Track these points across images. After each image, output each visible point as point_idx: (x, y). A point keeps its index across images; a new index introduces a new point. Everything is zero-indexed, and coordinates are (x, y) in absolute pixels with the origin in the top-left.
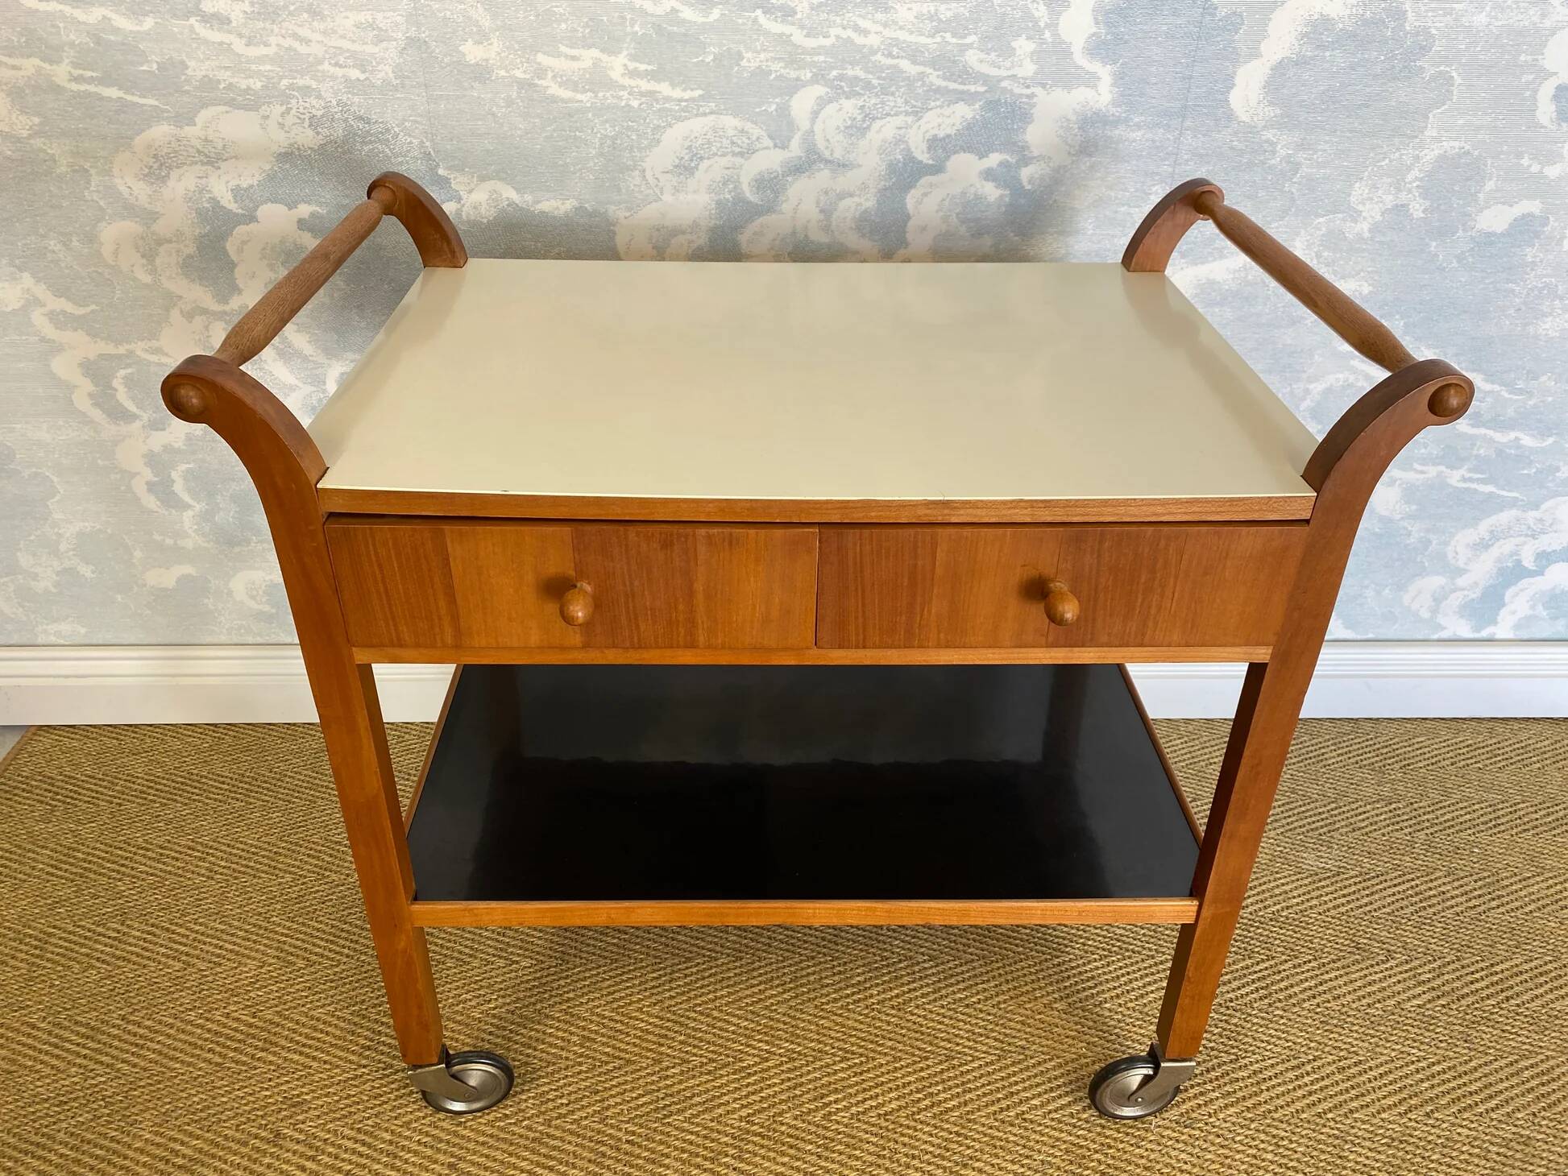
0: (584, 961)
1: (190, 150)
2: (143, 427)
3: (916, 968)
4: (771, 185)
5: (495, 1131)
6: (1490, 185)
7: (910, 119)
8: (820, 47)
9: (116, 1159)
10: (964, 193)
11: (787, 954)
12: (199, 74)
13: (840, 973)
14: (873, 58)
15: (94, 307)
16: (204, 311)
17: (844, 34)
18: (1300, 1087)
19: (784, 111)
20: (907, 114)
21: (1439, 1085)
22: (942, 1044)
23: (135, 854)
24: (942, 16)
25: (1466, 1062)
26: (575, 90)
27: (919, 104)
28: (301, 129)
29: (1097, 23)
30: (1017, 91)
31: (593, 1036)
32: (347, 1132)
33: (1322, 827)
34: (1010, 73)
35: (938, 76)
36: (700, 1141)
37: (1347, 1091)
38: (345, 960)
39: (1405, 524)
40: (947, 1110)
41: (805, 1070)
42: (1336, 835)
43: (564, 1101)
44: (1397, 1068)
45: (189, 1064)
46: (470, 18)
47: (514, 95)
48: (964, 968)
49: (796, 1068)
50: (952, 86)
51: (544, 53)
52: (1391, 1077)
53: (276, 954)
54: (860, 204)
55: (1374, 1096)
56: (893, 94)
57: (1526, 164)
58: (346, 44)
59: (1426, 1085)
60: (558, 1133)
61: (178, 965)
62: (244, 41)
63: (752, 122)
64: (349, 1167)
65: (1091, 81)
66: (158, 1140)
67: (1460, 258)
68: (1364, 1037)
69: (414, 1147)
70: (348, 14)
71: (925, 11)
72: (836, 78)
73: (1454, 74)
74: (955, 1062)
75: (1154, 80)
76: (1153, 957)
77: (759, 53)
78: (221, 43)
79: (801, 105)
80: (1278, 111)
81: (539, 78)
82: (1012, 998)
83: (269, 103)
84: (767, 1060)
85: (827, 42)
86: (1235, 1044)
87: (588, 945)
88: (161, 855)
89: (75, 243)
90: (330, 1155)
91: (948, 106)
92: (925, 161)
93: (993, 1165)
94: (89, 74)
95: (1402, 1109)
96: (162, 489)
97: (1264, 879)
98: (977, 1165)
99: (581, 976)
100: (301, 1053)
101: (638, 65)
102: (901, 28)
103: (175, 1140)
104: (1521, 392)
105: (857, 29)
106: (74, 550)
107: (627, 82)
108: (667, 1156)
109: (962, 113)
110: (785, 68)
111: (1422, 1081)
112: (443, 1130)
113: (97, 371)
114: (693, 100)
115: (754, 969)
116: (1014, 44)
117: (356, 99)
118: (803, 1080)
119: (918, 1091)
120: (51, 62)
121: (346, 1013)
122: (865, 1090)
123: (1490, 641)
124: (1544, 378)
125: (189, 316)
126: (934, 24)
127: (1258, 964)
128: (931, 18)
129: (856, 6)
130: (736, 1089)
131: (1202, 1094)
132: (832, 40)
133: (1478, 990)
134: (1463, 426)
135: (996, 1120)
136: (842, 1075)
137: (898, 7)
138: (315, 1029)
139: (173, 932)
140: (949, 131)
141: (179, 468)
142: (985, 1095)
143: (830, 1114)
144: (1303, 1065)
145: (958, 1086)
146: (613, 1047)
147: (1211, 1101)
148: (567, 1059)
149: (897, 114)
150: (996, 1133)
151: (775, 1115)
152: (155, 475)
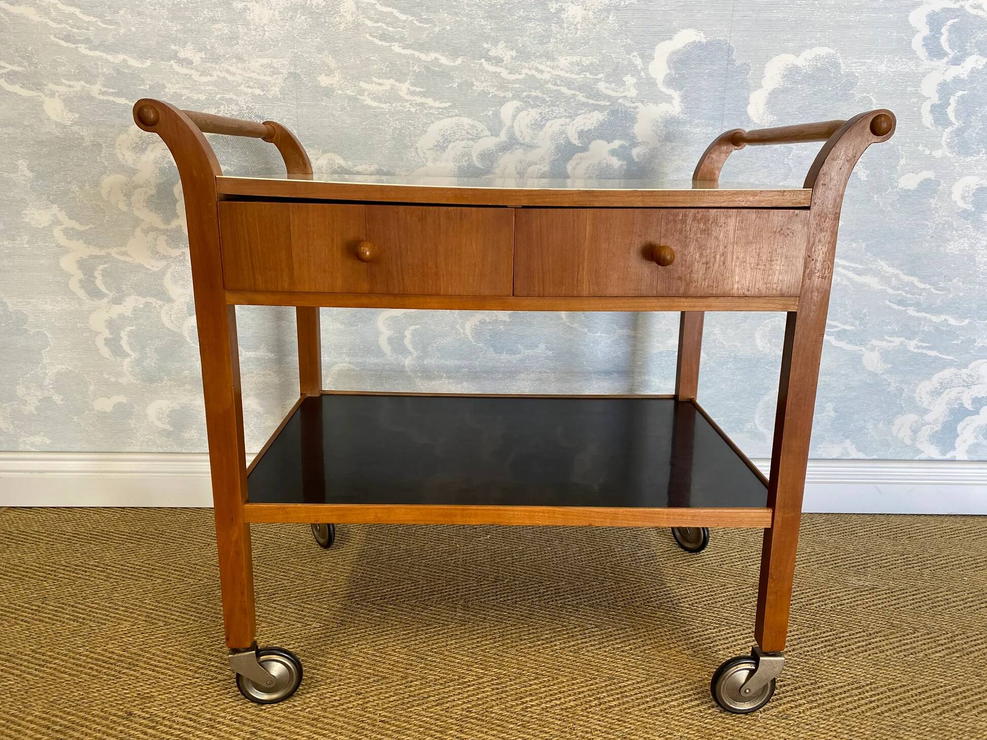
0: (357, 625)
2: (109, 302)
3: (587, 632)
4: (489, 157)
5: (286, 714)
6: (903, 162)
7: (568, 120)
8: (517, 79)
9: (12, 726)
10: (600, 163)
11: (496, 623)
12: (172, 91)
13: (534, 633)
15: (91, 226)
16: (156, 229)
17: (530, 73)
18: (863, 699)
19: (497, 114)
20: (566, 117)
21: (962, 699)
22: (606, 671)
23: (58, 568)
24: (584, 64)
25: (979, 687)
26: (380, 101)
27: (572, 112)
29: (670, 68)
30: (628, 104)
31: (360, 664)
32: (180, 713)
33: (859, 565)
34: (623, 95)
35: (583, 96)
36: (433, 721)
37: (897, 701)
38: (191, 622)
39: (886, 377)
40: (611, 707)
41: (509, 683)
42: (869, 569)
43: (337, 698)
44: (930, 690)
45: (74, 675)
46: (324, 62)
47: (346, 105)
48: (620, 632)
49: (502, 683)
50: (591, 101)
51: (364, 81)
52: (927, 694)
53: (145, 619)
54: (540, 169)
55: (916, 704)
56: (558, 106)
57: (921, 149)
58: (255, 76)
59: (953, 698)
60: (331, 716)
61: (76, 624)
62: (199, 73)
63: (479, 121)
65: (668, 99)
66: (44, 715)
67: (892, 205)
68: (904, 673)
69: (227, 722)
70: (258, 60)
71: (575, 61)
72: (526, 97)
73: (871, 98)
74: (615, 681)
75: (705, 100)
77: (483, 82)
78: (186, 75)
79: (506, 111)
80: (775, 118)
81: (360, 95)
82: (654, 648)
83: (209, 107)
84: (482, 678)
85: (521, 77)
86: (813, 674)
87: (360, 617)
88: (76, 569)
89: (87, 187)
90: (165, 726)
91: (589, 113)
92: (577, 145)
94: (110, 90)
95: (938, 712)
96: (113, 344)
97: (823, 590)
99: (354, 632)
100: (153, 671)
101: (415, 88)
102: (562, 70)
103: (56, 716)
104: (942, 289)
105: (537, 69)
106: (52, 384)
107: (409, 97)
108: (408, 729)
109: (597, 117)
110: (497, 91)
111: (950, 697)
113: (86, 266)
114: (445, 108)
115: (474, 631)
116: (624, 79)
117: (257, 106)
118: (507, 689)
119: (590, 696)
120: (91, 83)
121: (188, 650)
122: (551, 695)
123: (953, 461)
124: (955, 280)
125: (146, 232)
126: (580, 67)
127: (824, 633)
128: (578, 64)
129: (536, 57)
130: (459, 693)
131: (793, 701)
132: (523, 76)
133: (980, 650)
134: (911, 311)
135: (646, 713)
136: (535, 687)
137: (559, 58)
138: (165, 658)
139: (76, 607)
140: (590, 127)
141: (126, 329)
142: (637, 699)
143: (527, 707)
144: (863, 686)
145: (618, 694)
146: (374, 670)
147: (800, 705)
148: (340, 675)
149: (560, 117)
150: (646, 720)
151: (487, 708)
152: (111, 334)
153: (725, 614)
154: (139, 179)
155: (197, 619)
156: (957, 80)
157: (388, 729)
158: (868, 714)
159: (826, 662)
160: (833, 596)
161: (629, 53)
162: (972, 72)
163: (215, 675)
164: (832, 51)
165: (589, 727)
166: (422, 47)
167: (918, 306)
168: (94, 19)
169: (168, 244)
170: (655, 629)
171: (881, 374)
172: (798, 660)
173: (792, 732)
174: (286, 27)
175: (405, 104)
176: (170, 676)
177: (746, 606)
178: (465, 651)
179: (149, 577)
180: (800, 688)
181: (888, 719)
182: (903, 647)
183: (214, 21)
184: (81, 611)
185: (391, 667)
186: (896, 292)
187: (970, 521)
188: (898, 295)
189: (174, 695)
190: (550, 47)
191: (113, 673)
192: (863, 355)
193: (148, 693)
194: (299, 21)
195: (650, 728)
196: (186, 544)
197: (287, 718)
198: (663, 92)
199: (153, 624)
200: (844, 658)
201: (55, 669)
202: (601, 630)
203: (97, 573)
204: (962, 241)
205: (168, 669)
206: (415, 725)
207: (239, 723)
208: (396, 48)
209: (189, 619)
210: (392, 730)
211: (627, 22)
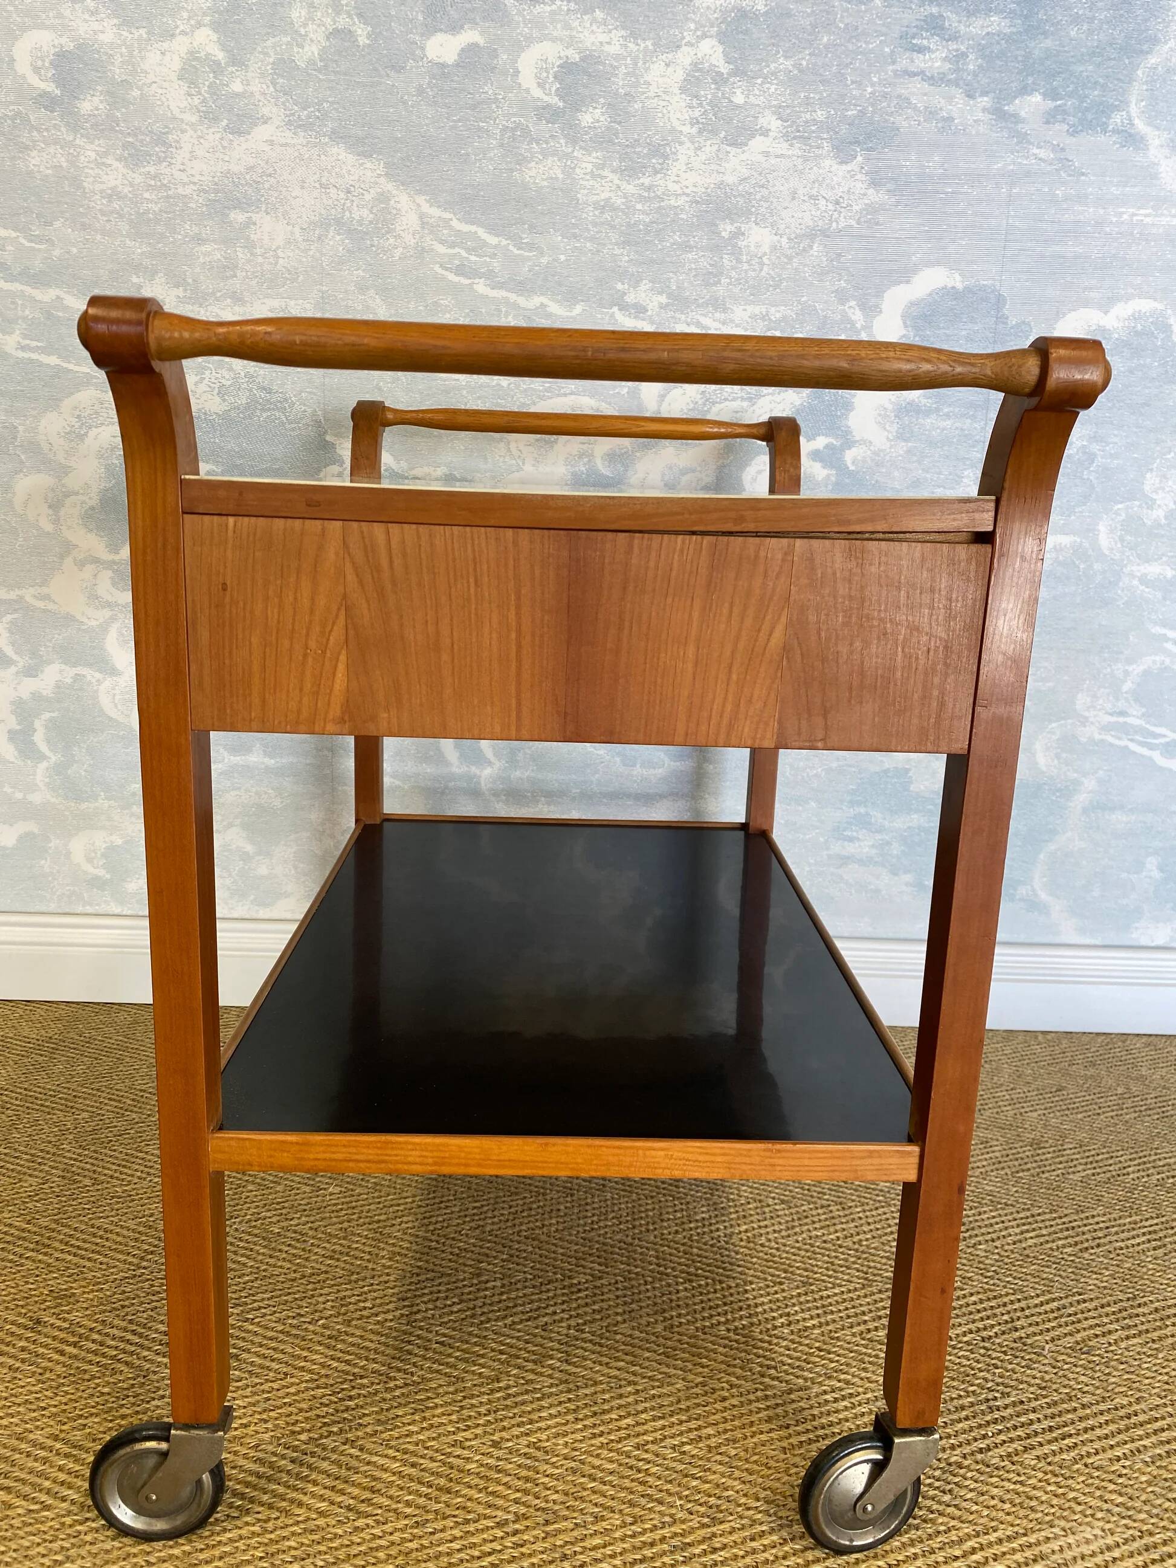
1: (110, 411)
2: (17, 673)
3: (767, 1210)
7: (745, 404)
11: (622, 1193)
13: (682, 1210)
16: (96, 561)
19: (633, 393)
20: (742, 399)
22: (798, 1272)
24: (772, 317)
28: (210, 397)
29: (906, 327)
32: (117, 1322)
36: (521, 1345)
38: (136, 1180)
40: (806, 1329)
41: (643, 1288)
43: (368, 1304)
46: (368, 307)
48: (820, 1212)
53: (61, 1174)
60: (358, 1333)
63: (605, 402)
64: (115, 1353)
71: (757, 312)
74: (813, 1288)
76: (1028, 1209)
82: (874, 1237)
84: (600, 1279)
86: (1130, 1285)
90: (94, 1341)
91: (778, 393)
93: (862, 1379)
94: (34, 344)
98: (842, 1377)
100: (75, 1255)
108: (483, 1356)
109: (791, 400)
119: (773, 1311)
120: (4, 331)
121: (131, 1224)
122: (711, 1308)
125: (81, 564)
126: (766, 323)
127: (1147, 1220)
129: (698, 306)
130: (563, 1302)
131: (1097, 1325)
135: (863, 1339)
136: (686, 1294)
137: (735, 308)
138: (94, 1235)
141: (43, 717)
142: (849, 1317)
143: (672, 1326)
145: (817, 1308)
147: (1110, 1332)
148: (373, 1269)
149: (733, 400)
150: (864, 1350)
151: (609, 1325)
152: (19, 724)
153: (987, 1188)
154: (72, 482)
155: (144, 1176)
159: (1151, 1266)
160: (1161, 1163)
161: (843, 301)
164: (1160, 306)
166: (523, 287)
168: (14, 234)
169: (113, 585)
170: (877, 1209)
172: (1106, 1261)
173: (1098, 1374)
174: (311, 253)
176: (101, 1263)
177: (1021, 1174)
179: (68, 1109)
180: (1109, 1305)
183: (199, 240)
189: (108, 1293)
190: (720, 291)
191: (11, 1257)
193: (66, 1290)
194: (331, 243)
195: (870, 1363)
196: (128, 1059)
197: (288, 1334)
199: (75, 1182)
202: (790, 1208)
205: (98, 1253)
206: (493, 1350)
208: (481, 287)
209: (132, 1176)
210: (456, 1358)
211: (839, 255)
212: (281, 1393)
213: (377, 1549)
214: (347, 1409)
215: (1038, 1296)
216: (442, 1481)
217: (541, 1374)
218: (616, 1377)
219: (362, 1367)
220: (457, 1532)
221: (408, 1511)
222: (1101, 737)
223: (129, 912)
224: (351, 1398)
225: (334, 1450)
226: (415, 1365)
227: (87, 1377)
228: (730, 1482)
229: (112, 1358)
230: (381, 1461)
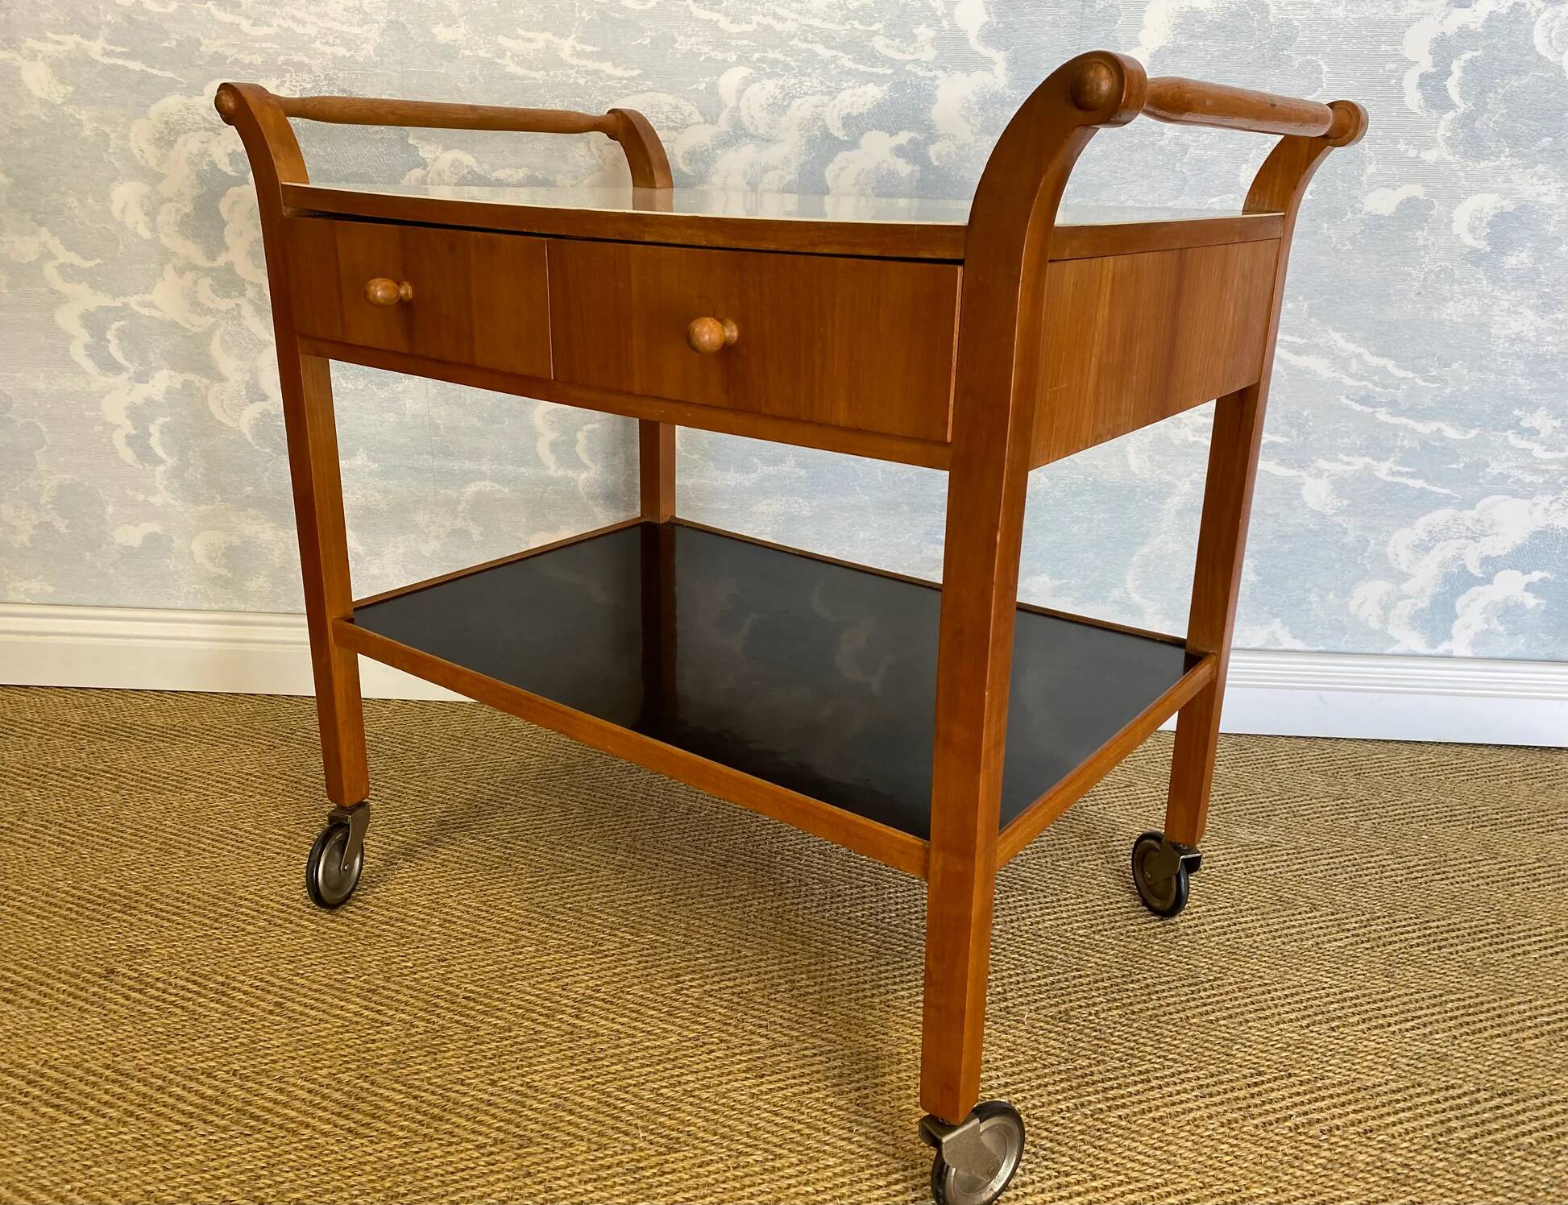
1: (196, 117)
2: (129, 379)
5: (332, 982)
6: (1371, 169)
7: (825, 98)
8: (743, 32)
10: (878, 168)
12: (211, 50)
13: (723, 887)
14: (791, 43)
15: (98, 261)
16: (194, 267)
17: (765, 22)
18: (1194, 999)
19: (712, 89)
20: (823, 93)
21: (1349, 1007)
22: (816, 944)
23: (50, 773)
24: (851, 7)
25: (1384, 992)
26: (530, 68)
27: (833, 85)
29: (989, 13)
30: (921, 74)
31: (454, 919)
32: (182, 973)
34: (912, 57)
35: (849, 60)
36: (539, 1001)
37: (1245, 1005)
39: (1339, 520)
40: (807, 994)
41: (665, 955)
43: (410, 964)
44: (1304, 992)
45: (44, 918)
47: (477, 73)
49: (655, 954)
50: (862, 68)
51: (504, 35)
52: (1297, 998)
53: (160, 846)
54: (782, 177)
55: (1275, 1011)
56: (809, 75)
57: (1402, 149)
58: (337, 26)
59: (1335, 1006)
60: (394, 987)
61: (60, 849)
62: (250, 22)
63: (685, 99)
64: (174, 999)
65: (987, 64)
67: (1353, 240)
68: (1273, 966)
69: (246, 988)
72: (759, 60)
73: (1321, 63)
75: (1044, 65)
76: (1056, 894)
77: (690, 36)
78: (231, 24)
79: (730, 82)
81: (499, 57)
83: (267, 77)
84: (628, 946)
85: (750, 28)
86: (1131, 963)
88: (75, 775)
89: (90, 201)
90: (158, 989)
91: (860, 86)
92: (841, 138)
94: (119, 49)
95: (1304, 1023)
96: (139, 443)
98: (826, 1036)
99: (457, 876)
100: (156, 916)
101: (584, 46)
102: (815, 16)
103: (9, 970)
104: (1434, 379)
105: (775, 16)
106: (52, 503)
107: (574, 61)
108: (501, 1010)
109: (873, 93)
110: (713, 51)
111: (1331, 1003)
112: (278, 978)
113: (94, 323)
114: (632, 79)
116: (915, 31)
117: (341, 74)
118: (661, 962)
119: (780, 977)
120: (89, 37)
121: (212, 891)
122: (723, 974)
123: (1448, 657)
124: (1455, 366)
125: (180, 271)
126: (844, 12)
128: (840, 7)
130: (589, 965)
131: (1085, 998)
132: (754, 26)
133: (1407, 939)
134: (1383, 415)
135: (856, 1004)
136: (703, 961)
138: (178, 900)
139: (65, 827)
140: (861, 110)
141: (157, 422)
142: (850, 985)
143: (682, 989)
144: (1202, 982)
145: (823, 976)
146: (473, 929)
148: (422, 934)
149: (814, 94)
150: (854, 1014)
151: (624, 986)
152: (135, 429)
153: (1023, 874)
154: (166, 188)
156: (1464, 33)
157: (472, 1009)
158: (1194, 1020)
162: (1490, 19)
163: (243, 926)
165: (766, 1020)
167: (1393, 406)
169: (213, 291)
171: (1332, 516)
173: (1069, 1039)
175: (570, 72)
176: (178, 924)
177: (1060, 863)
178: (613, 908)
179: (178, 789)
180: (1102, 980)
181: (1223, 1028)
182: (1285, 932)
184: (71, 832)
185: (499, 926)
186: (1358, 384)
187: (1468, 752)
188: (1361, 388)
189: (179, 949)
191: (99, 916)
192: (1303, 484)
193: (142, 946)
196: (241, 746)
197: (332, 987)
198: (976, 53)
199: (171, 853)
200: (1186, 943)
201: (19, 908)
202: (827, 887)
203: (105, 780)
204: (1468, 301)
205: (178, 915)
206: (512, 1005)
207: (263, 990)
212: (312, 1036)
213: (365, 1164)
214: (368, 1050)
215: (1037, 971)
216: (436, 1111)
217: (551, 1027)
218: (618, 1031)
219: (390, 1017)
220: (439, 1152)
221: (401, 1134)
222: (1196, 439)
223: (252, 609)
224: (374, 1041)
225: (348, 1084)
226: (438, 1016)
227: (146, 1018)
228: (694, 1120)
229: (171, 1003)
230: (387, 1093)
